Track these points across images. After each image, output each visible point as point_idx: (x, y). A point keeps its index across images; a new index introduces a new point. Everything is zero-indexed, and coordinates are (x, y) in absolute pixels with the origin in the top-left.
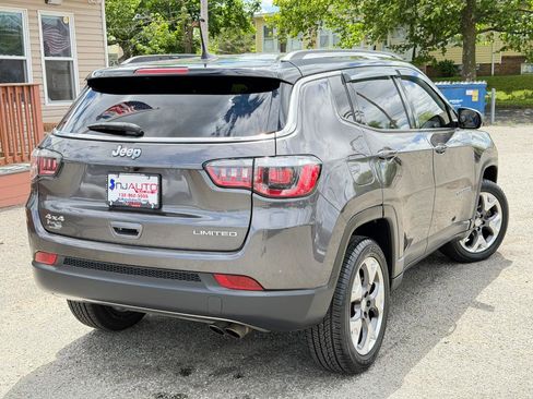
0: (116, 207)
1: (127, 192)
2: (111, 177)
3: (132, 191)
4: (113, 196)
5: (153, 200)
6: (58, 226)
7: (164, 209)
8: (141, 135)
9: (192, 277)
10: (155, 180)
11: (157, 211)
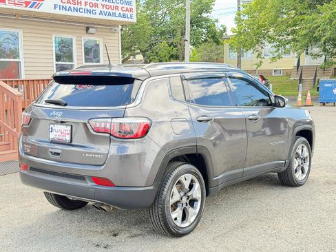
0: (53, 142)
1: (57, 134)
2: (52, 126)
3: (60, 133)
4: (52, 136)
5: (68, 138)
6: (29, 151)
7: (73, 143)
8: (66, 105)
9: (82, 178)
10: (69, 128)
11: (70, 144)
